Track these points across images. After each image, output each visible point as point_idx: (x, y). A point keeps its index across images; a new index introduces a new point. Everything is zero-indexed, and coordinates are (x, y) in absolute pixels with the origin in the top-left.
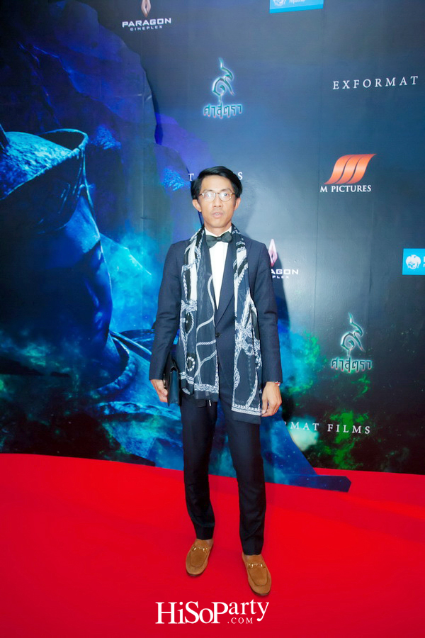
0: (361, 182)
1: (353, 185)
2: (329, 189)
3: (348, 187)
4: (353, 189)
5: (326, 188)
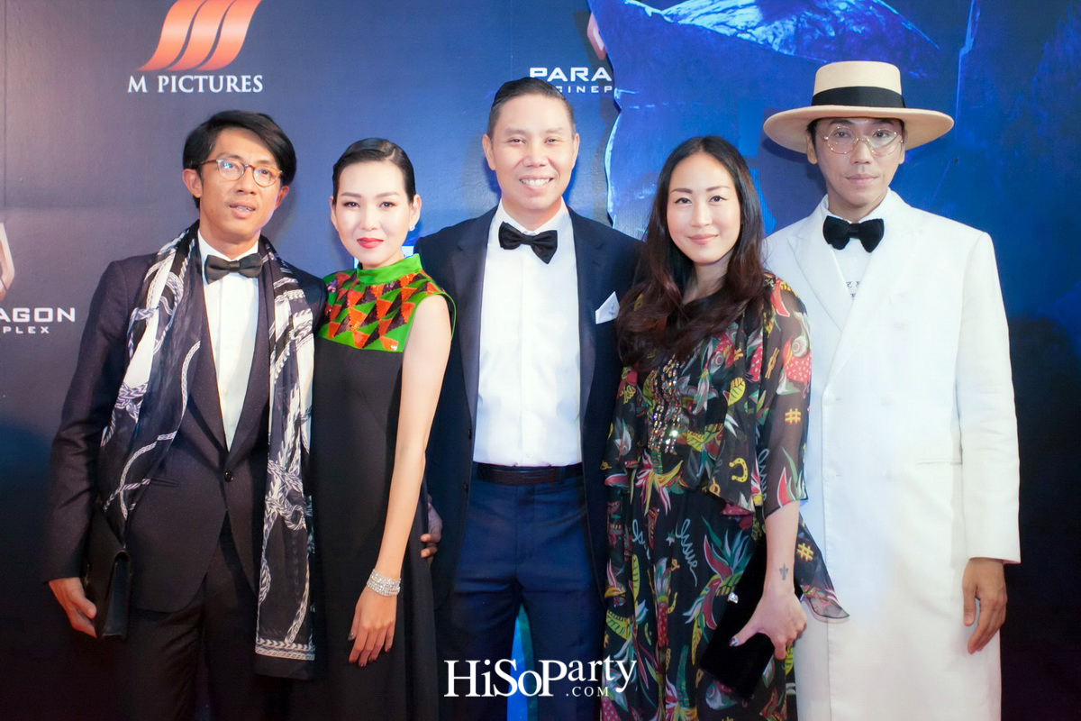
0: (239, 66)
1: (216, 73)
2: (152, 83)
3: (201, 78)
4: (216, 86)
5: (143, 80)
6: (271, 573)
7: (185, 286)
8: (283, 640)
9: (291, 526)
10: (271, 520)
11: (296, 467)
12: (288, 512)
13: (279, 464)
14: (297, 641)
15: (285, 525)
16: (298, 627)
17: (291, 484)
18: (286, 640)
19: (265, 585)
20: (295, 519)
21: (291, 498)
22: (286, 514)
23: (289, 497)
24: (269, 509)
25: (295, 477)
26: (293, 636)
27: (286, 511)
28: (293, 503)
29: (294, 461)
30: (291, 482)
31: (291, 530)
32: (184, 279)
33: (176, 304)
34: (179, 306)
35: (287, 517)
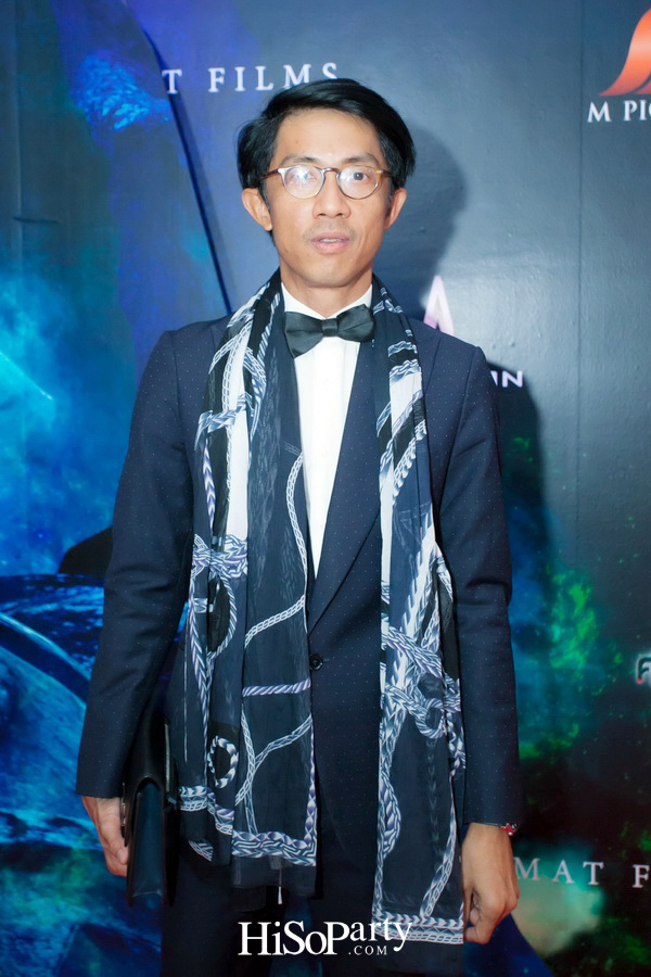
6: (400, 807)
7: (267, 369)
8: (418, 915)
9: (427, 732)
10: (396, 722)
11: (433, 639)
12: (421, 709)
13: (404, 632)
14: (436, 914)
15: (416, 729)
16: (439, 891)
17: (424, 665)
18: (422, 913)
19: (392, 826)
20: (432, 722)
21: (427, 687)
22: (417, 712)
23: (422, 686)
24: (392, 705)
25: (432, 653)
26: (431, 906)
27: (419, 709)
28: (428, 695)
29: (430, 628)
30: (425, 661)
31: (425, 738)
32: (267, 359)
33: (258, 399)
34: (263, 402)
35: (419, 716)
